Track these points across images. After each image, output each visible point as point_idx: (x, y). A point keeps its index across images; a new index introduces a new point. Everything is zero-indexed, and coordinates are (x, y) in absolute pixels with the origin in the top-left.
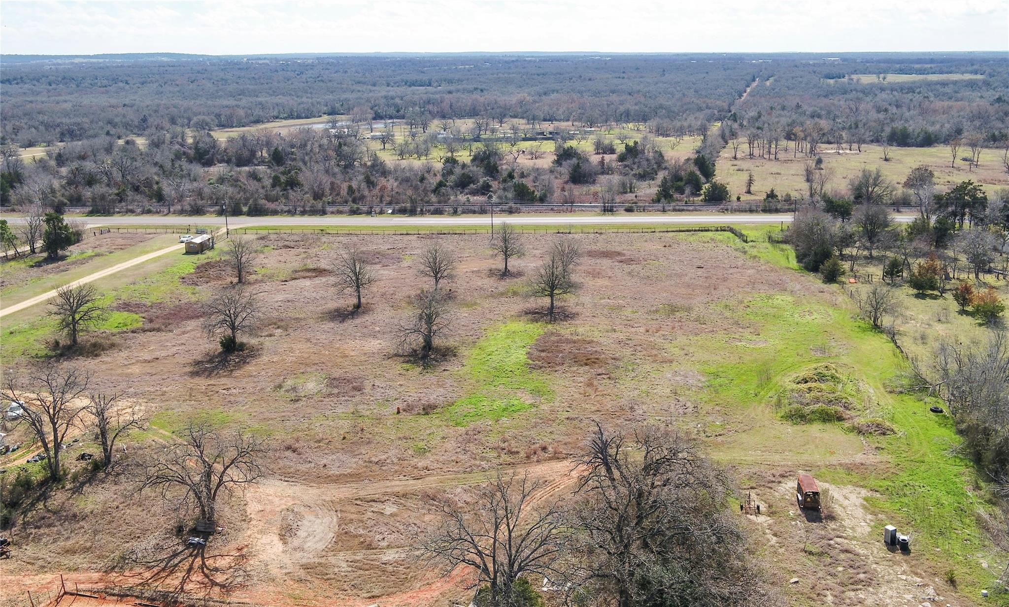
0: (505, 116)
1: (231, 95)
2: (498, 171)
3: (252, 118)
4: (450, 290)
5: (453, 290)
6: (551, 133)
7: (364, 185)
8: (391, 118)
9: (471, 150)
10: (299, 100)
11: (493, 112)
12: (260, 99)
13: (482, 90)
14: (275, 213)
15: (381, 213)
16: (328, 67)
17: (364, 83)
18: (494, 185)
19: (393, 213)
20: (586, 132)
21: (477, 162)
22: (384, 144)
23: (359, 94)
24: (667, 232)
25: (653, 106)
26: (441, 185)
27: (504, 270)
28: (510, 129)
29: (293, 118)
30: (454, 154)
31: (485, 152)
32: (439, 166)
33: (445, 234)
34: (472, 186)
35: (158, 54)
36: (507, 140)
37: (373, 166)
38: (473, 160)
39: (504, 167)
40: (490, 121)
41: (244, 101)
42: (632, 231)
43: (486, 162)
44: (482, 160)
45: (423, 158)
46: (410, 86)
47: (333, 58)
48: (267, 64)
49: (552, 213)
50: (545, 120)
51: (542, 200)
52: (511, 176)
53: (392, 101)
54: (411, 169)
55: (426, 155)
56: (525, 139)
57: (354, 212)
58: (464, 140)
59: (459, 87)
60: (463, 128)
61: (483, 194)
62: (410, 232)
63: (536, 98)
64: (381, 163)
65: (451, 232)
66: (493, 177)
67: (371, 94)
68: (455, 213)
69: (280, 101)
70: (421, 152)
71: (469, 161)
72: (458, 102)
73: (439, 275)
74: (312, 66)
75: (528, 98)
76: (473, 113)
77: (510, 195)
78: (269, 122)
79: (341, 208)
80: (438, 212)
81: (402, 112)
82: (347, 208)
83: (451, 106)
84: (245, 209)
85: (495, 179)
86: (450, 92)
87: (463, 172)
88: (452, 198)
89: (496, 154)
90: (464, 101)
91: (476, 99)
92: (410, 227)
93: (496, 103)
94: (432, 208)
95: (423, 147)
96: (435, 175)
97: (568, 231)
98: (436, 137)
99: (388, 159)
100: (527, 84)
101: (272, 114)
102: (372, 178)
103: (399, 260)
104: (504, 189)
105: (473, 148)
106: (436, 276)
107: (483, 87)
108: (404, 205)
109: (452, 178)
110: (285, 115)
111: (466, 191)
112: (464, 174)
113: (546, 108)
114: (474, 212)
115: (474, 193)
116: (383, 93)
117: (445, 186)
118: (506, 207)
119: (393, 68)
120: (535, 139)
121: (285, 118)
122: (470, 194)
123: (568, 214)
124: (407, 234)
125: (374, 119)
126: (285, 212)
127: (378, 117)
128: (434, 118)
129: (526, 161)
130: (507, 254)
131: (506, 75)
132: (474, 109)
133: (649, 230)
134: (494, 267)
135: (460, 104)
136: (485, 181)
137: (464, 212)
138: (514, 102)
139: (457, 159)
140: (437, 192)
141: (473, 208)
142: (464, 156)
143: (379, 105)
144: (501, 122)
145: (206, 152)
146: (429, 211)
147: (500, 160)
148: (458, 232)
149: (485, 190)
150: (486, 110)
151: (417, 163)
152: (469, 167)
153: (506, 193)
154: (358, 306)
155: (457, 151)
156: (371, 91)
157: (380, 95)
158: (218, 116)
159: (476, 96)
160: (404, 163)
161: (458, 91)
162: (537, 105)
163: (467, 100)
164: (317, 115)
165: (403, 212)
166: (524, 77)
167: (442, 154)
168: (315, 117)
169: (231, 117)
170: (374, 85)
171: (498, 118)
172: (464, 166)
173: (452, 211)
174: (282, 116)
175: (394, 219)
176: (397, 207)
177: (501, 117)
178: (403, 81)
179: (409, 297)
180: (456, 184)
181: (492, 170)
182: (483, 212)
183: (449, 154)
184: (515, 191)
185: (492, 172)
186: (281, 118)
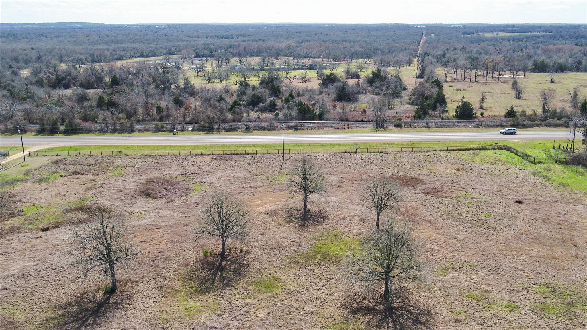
0: (279, 55)
1: (106, 43)
2: (280, 92)
3: (115, 57)
4: (241, 251)
5: (245, 249)
6: (311, 65)
7: (171, 105)
8: (206, 57)
9: (258, 77)
10: (149, 46)
11: (272, 52)
12: (123, 45)
13: (264, 40)
14: (89, 131)
15: (183, 130)
16: (173, 29)
17: (193, 37)
18: (279, 103)
19: (193, 130)
20: (334, 64)
21: (263, 85)
22: (198, 72)
23: (187, 43)
24: (447, 150)
25: (372, 48)
26: (236, 104)
27: (303, 211)
28: (284, 63)
29: (143, 57)
30: (247, 79)
31: (269, 78)
32: (235, 88)
33: (238, 154)
34: (261, 104)
35: (76, 23)
36: (283, 69)
37: (185, 88)
38: (261, 84)
39: (284, 88)
40: (270, 58)
41: (113, 47)
42: (414, 149)
43: (270, 85)
44: (267, 83)
45: (224, 82)
46: (220, 38)
47: (177, 25)
48: (138, 28)
49: (332, 130)
50: (305, 58)
51: (321, 117)
52: (291, 96)
53: (207, 46)
54: (214, 91)
55: (227, 80)
56: (295, 69)
57: (159, 130)
58: (254, 69)
59: (250, 38)
60: (253, 63)
61: (270, 111)
62: (204, 153)
63: (298, 44)
64: (191, 86)
65: (244, 152)
66: (277, 97)
67: (195, 43)
68: (247, 130)
69: (136, 46)
70: (222, 78)
71: (258, 84)
72: (249, 46)
73: (226, 234)
74: (163, 29)
75: (293, 44)
76: (258, 53)
77: (294, 113)
78: (127, 59)
79: (148, 126)
80: (233, 129)
81: (213, 53)
82: (153, 126)
83: (245, 49)
84: (62, 128)
85: (279, 98)
86: (244, 41)
87: (253, 93)
88: (245, 114)
89: (277, 79)
90: (253, 46)
91: (261, 45)
92: (205, 147)
93: (273, 47)
94: (227, 126)
95: (225, 74)
96: (232, 95)
97: (355, 151)
98: (234, 68)
99: (198, 82)
100: (291, 37)
101: (129, 54)
102: (181, 98)
103: (187, 191)
104: (289, 108)
105: (260, 75)
106: (222, 235)
107: (264, 38)
108: (202, 123)
109: (245, 98)
110: (139, 55)
111: (257, 108)
112: (254, 95)
113: (305, 50)
114: (264, 129)
115: (263, 110)
116: (203, 42)
117: (239, 104)
118: (292, 124)
119: (211, 30)
120: (302, 69)
121: (138, 57)
122: (260, 111)
123: (347, 130)
124: (202, 155)
125: (195, 57)
126: (98, 130)
127: (197, 56)
128: (234, 56)
129: (299, 84)
130: (306, 190)
131: (277, 33)
132: (259, 51)
133: (431, 149)
134: (291, 205)
135: (250, 47)
136: (271, 101)
137: (255, 129)
138: (284, 47)
139: (249, 82)
140: (232, 111)
141: (263, 125)
142: (254, 81)
143: (199, 49)
144: (277, 59)
145: (64, 79)
146: (225, 129)
147: (281, 83)
148: (250, 152)
149: (272, 107)
150: (267, 52)
151: (219, 86)
152: (258, 89)
153: (291, 111)
154: (111, 291)
155: (249, 77)
156: (195, 41)
157: (200, 43)
158: (92, 55)
159: (261, 43)
160: (209, 86)
161: (249, 40)
162: (299, 48)
163: (255, 46)
164: (159, 55)
165: (201, 129)
166: (288, 33)
167: (238, 79)
168: (157, 56)
169: (100, 55)
170: (198, 38)
171: (275, 56)
172: (254, 88)
173: (245, 128)
174: (136, 55)
175: (193, 137)
176: (197, 125)
177: (277, 56)
178: (216, 36)
179: (187, 265)
180: (248, 103)
181: (276, 91)
182: (272, 129)
183: (243, 79)
184: (298, 109)
185: (276, 93)
186: (136, 57)
